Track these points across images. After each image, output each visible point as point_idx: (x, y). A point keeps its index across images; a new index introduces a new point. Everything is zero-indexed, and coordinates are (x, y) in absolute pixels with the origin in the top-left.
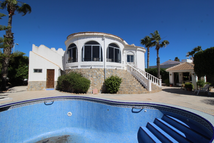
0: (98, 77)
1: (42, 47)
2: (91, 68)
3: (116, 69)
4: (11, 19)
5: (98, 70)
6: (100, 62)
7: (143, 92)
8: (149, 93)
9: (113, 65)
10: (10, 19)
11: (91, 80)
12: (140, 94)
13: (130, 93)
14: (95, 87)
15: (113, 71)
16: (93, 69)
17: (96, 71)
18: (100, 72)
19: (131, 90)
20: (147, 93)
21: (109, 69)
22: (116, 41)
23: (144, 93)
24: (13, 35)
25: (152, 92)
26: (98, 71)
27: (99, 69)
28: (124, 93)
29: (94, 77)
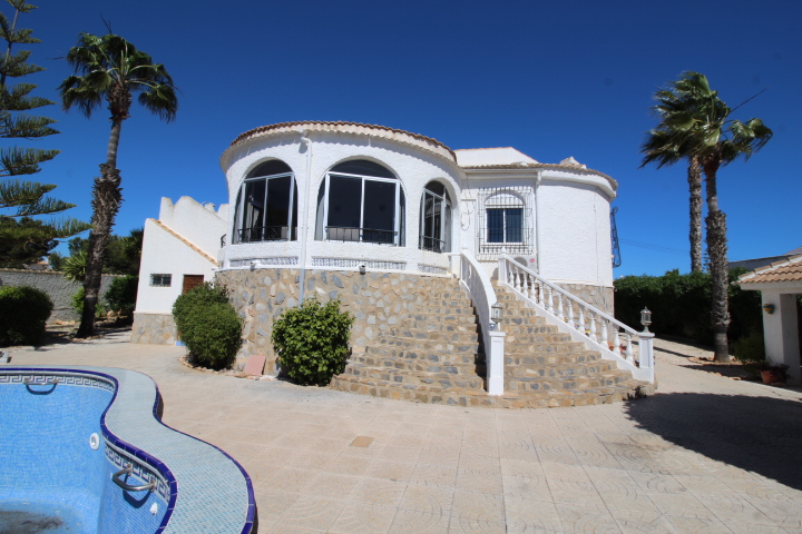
0: (273, 305)
1: (185, 202)
2: (252, 270)
3: (362, 273)
4: (119, 131)
5: (275, 276)
6: (289, 242)
7: (447, 396)
8: (487, 403)
9: (346, 255)
10: (114, 130)
11: (249, 319)
12: (430, 406)
13: (378, 393)
14: (259, 346)
15: (345, 281)
16: (260, 271)
17: (267, 281)
18: (282, 286)
19: (392, 376)
20: (474, 402)
21: (324, 273)
22: (373, 146)
23: (450, 402)
24: (120, 175)
25: (504, 403)
26: (273, 281)
27: (278, 272)
28: (354, 389)
29: (260, 306)
